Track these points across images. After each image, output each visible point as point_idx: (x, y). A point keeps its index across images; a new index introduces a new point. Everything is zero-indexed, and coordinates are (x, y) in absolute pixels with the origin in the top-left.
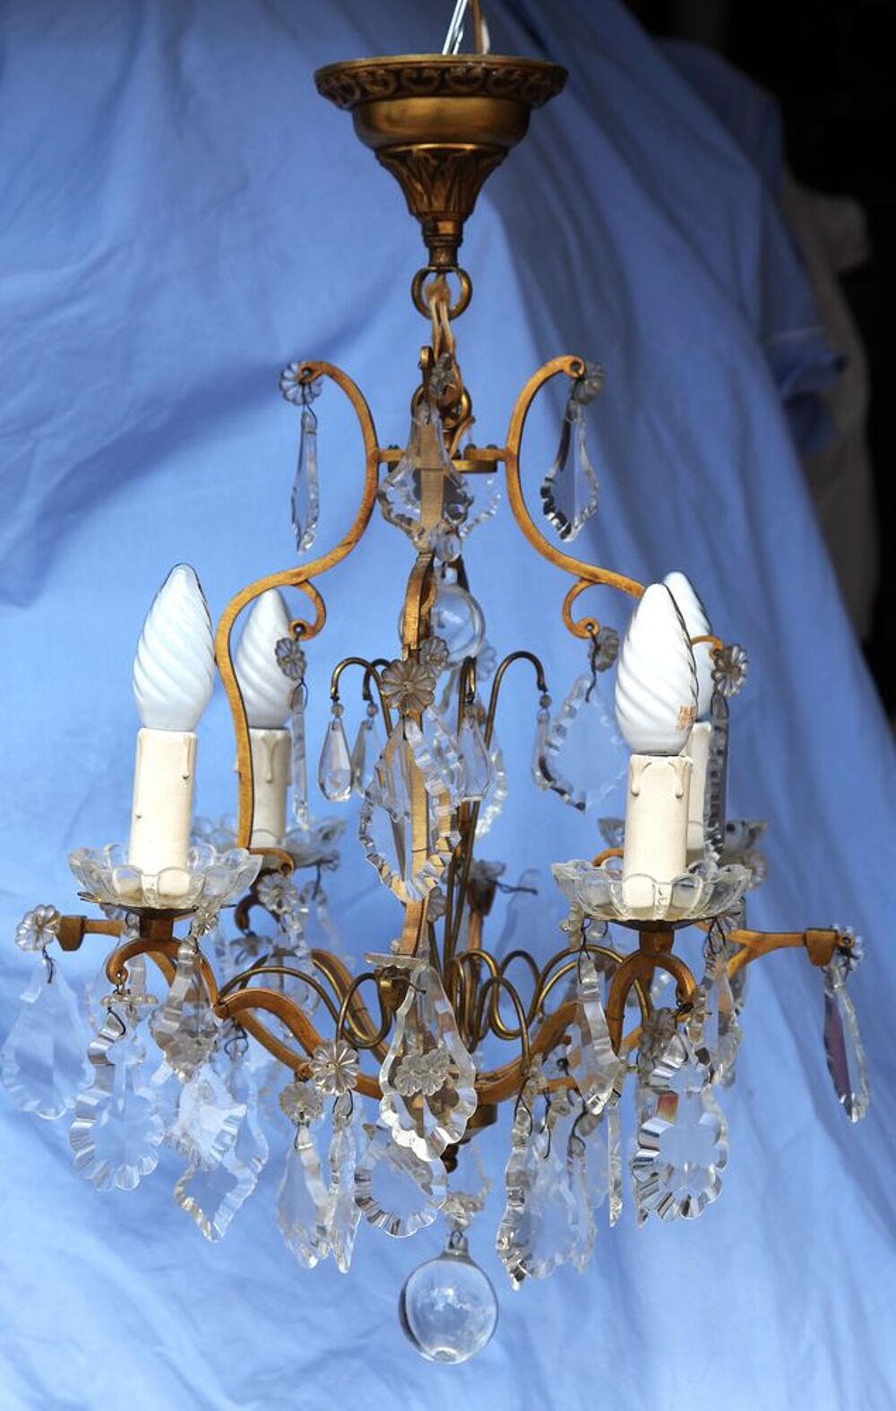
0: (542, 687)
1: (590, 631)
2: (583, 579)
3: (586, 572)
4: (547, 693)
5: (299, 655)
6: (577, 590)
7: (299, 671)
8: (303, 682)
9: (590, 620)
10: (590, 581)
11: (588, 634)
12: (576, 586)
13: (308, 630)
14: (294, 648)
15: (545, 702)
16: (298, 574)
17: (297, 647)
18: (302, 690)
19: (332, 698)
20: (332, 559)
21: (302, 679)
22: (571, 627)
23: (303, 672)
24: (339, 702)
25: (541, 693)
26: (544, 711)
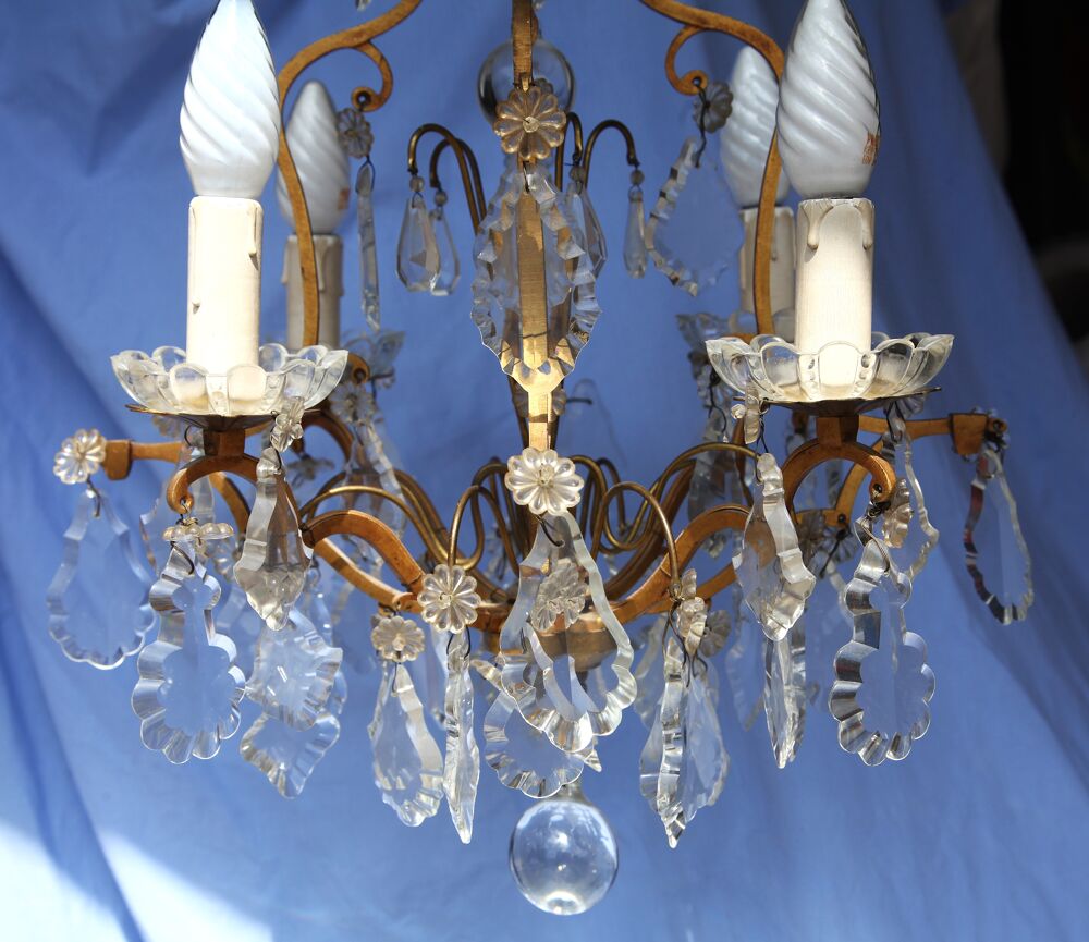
0: (633, 161)
1: (698, 86)
2: (687, 25)
3: (693, 16)
4: (640, 168)
5: (364, 127)
6: (682, 38)
7: (365, 147)
8: (369, 161)
9: (698, 73)
10: (697, 27)
11: (695, 90)
12: (680, 34)
13: (373, 98)
14: (358, 119)
15: (637, 178)
16: (359, 34)
17: (362, 118)
18: (367, 169)
19: (409, 170)
20: (397, 14)
21: (368, 157)
22: (675, 83)
23: (369, 148)
24: (419, 174)
25: (633, 168)
26: (635, 189)
